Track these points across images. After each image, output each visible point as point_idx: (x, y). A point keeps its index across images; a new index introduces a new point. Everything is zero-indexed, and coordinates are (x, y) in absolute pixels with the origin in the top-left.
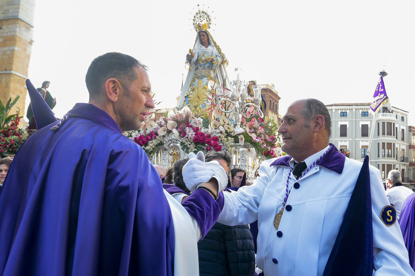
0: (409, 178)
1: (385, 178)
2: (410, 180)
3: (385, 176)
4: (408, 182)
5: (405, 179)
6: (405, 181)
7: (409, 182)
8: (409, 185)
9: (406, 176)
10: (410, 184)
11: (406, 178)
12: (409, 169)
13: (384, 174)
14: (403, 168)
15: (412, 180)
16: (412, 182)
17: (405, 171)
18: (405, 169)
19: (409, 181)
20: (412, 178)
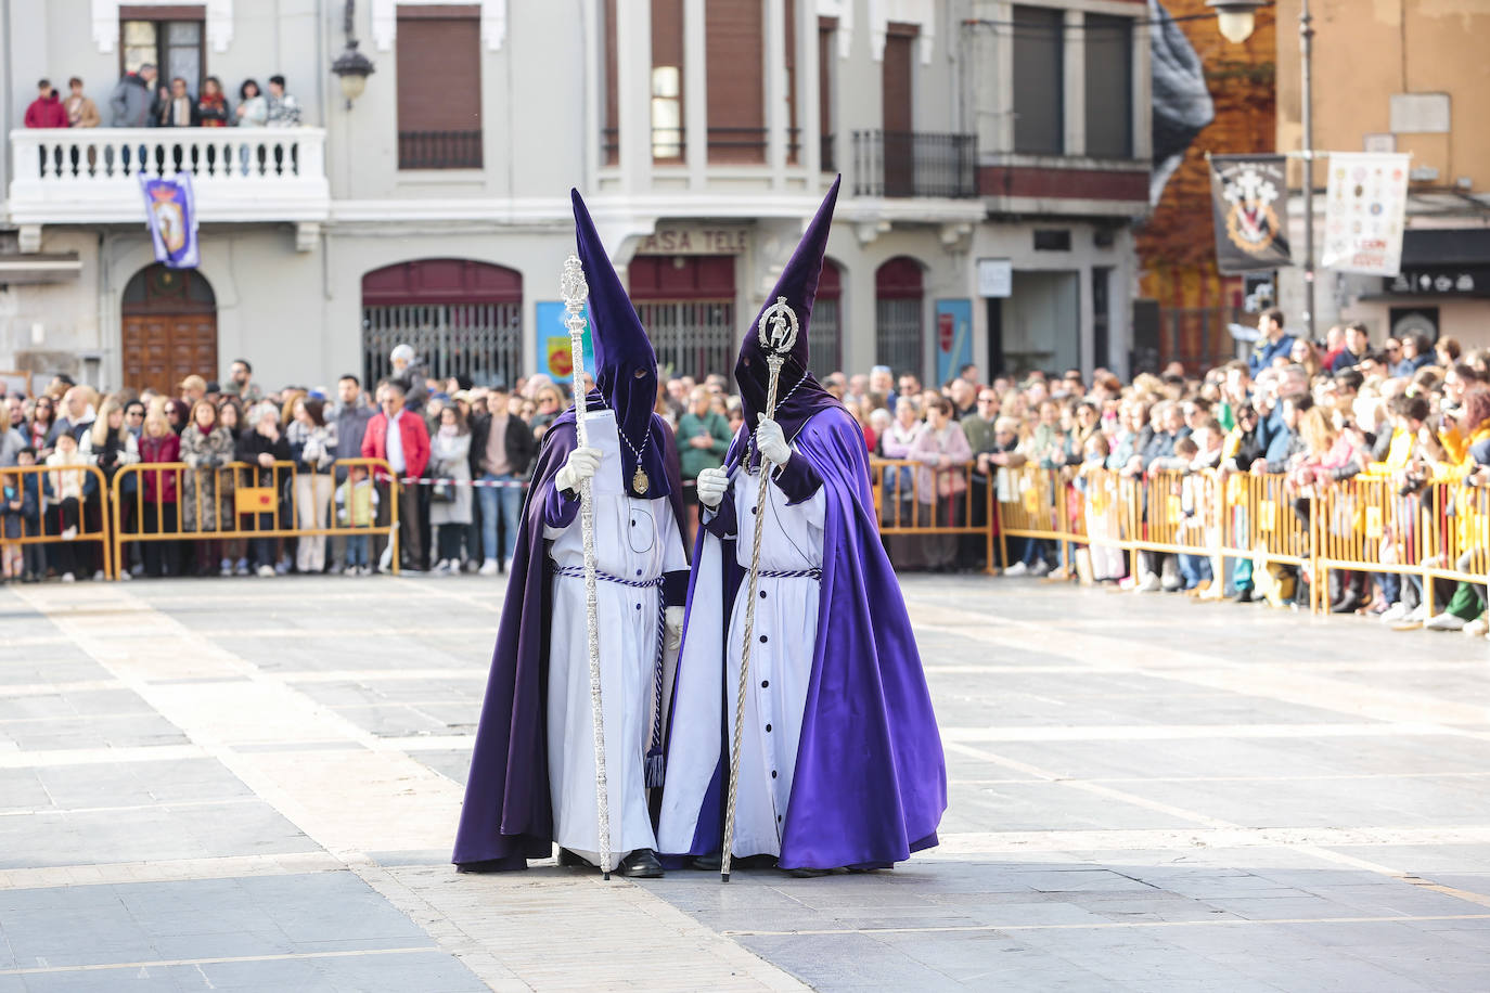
0: (974, 139)
1: (682, 146)
2: (985, 161)
3: (682, 130)
4: (958, 194)
5: (922, 151)
6: (923, 178)
7: (974, 194)
8: (973, 225)
9: (931, 115)
10: (976, 209)
11: (934, 138)
12: (968, 24)
13: (681, 98)
14: (900, 18)
15: (1005, 161)
16: (1007, 181)
17: (925, 51)
18: (928, 30)
19: (968, 180)
20: (1005, 140)
